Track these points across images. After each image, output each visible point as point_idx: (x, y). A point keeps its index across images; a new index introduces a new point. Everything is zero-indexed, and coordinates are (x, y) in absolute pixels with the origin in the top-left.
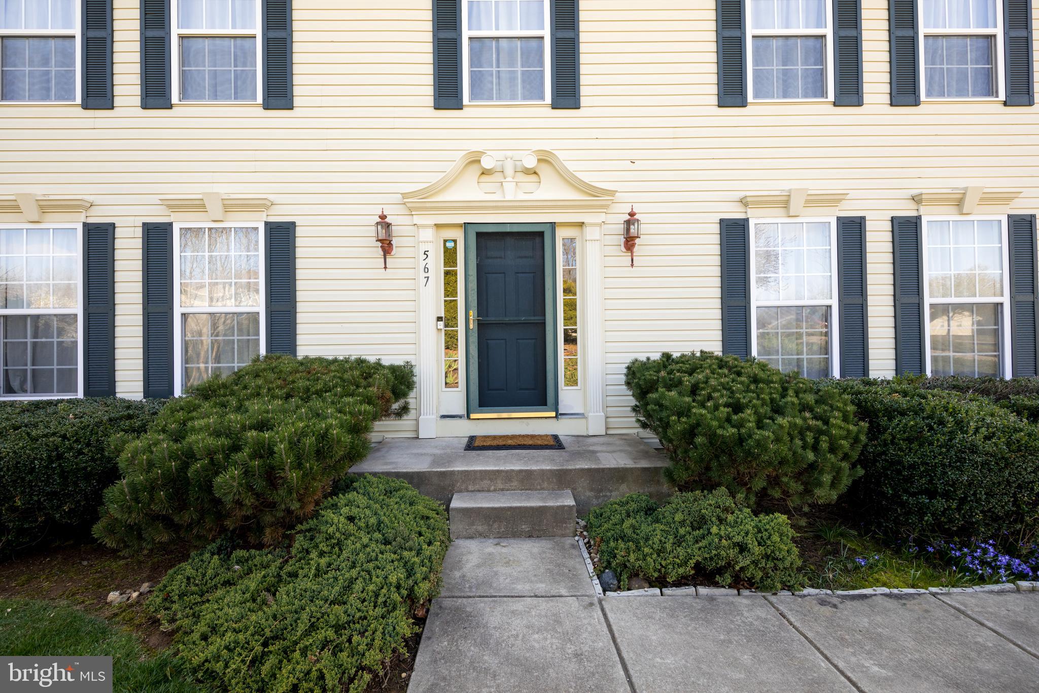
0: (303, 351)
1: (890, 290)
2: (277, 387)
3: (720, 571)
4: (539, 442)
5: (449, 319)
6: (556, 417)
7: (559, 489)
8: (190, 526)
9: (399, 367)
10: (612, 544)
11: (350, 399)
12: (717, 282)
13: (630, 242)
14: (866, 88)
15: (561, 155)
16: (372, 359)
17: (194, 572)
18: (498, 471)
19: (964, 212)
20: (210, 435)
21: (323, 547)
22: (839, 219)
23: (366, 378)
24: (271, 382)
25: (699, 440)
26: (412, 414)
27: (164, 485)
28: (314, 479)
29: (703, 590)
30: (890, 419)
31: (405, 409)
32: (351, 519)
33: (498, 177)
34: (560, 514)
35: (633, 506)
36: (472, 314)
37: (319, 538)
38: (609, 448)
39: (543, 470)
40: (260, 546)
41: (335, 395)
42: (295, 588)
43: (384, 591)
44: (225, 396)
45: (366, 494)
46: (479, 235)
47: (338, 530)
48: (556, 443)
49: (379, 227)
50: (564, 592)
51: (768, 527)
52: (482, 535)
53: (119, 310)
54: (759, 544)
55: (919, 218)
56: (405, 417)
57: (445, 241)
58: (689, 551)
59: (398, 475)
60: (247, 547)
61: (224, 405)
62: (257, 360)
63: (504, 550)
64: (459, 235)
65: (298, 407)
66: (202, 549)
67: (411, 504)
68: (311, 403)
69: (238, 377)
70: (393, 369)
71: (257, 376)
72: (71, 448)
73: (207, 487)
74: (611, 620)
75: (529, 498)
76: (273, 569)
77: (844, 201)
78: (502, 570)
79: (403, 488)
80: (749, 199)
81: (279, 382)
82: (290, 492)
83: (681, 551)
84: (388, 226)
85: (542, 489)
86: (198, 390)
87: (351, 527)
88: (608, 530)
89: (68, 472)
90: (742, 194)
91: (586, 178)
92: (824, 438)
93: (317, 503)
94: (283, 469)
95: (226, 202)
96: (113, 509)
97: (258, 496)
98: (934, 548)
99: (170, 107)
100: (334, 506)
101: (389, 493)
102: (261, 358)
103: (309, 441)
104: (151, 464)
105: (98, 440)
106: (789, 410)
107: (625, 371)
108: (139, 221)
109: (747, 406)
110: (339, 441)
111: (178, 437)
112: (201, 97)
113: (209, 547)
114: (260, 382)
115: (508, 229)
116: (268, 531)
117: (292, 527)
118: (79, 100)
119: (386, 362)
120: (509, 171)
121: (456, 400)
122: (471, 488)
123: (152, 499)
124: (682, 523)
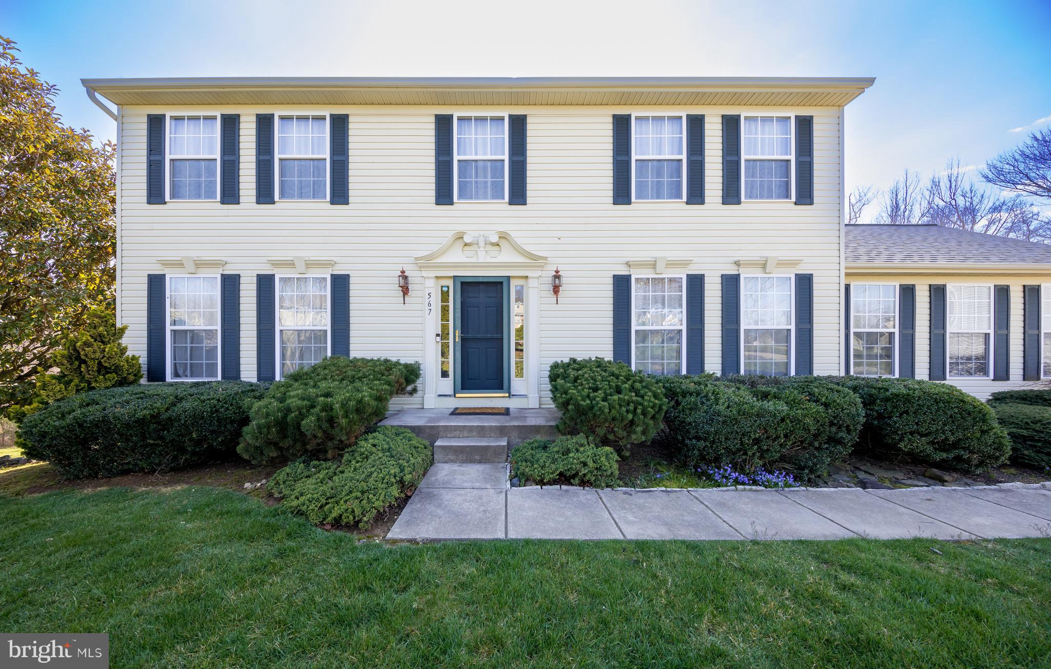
0: (354, 354)
1: (719, 320)
2: (337, 375)
3: (574, 476)
4: (496, 411)
5: (444, 335)
6: (509, 397)
7: (500, 437)
8: (288, 448)
9: (411, 365)
10: (520, 464)
11: (378, 382)
12: (611, 314)
13: (556, 289)
14: (707, 193)
15: (513, 234)
16: (394, 359)
17: (291, 471)
18: (464, 426)
19: (767, 272)
20: (299, 399)
21: (358, 458)
22: (688, 275)
23: (388, 371)
24: (333, 372)
25: (570, 407)
26: (419, 393)
27: (275, 425)
28: (355, 424)
29: (564, 487)
30: (684, 397)
31: (415, 390)
32: (374, 446)
33: (475, 247)
34: (497, 450)
35: (536, 444)
36: (458, 333)
37: (356, 454)
38: (536, 415)
39: (491, 426)
40: (326, 460)
41: (369, 380)
42: (343, 477)
43: (388, 477)
44: (306, 379)
45: (385, 434)
46: (463, 283)
47: (366, 450)
48: (506, 412)
49: (401, 278)
50: (489, 487)
51: (599, 453)
52: (452, 461)
53: (242, 327)
54: (594, 462)
55: (739, 275)
56: (415, 395)
57: (442, 287)
58: (558, 466)
59: (405, 427)
60: (319, 460)
61: (306, 384)
62: (326, 359)
63: (463, 469)
64: (450, 283)
65: (347, 386)
66: (294, 461)
67: (409, 441)
68: (355, 384)
69: (314, 369)
70: (406, 366)
71: (325, 368)
72: (223, 407)
73: (298, 426)
74: (508, 498)
75: (481, 441)
76: (332, 470)
77: (691, 265)
78: (458, 477)
79: (406, 432)
80: (631, 263)
81: (337, 372)
82: (341, 430)
83: (553, 466)
84: (406, 278)
85: (491, 437)
86: (291, 376)
87: (374, 449)
88: (519, 457)
89: (221, 419)
90: (627, 259)
91: (529, 248)
92: (640, 407)
93: (357, 438)
94: (338, 418)
95: (307, 262)
96: (248, 438)
97: (324, 432)
98: (701, 469)
99: (274, 203)
100: (366, 440)
101: (397, 435)
102: (328, 358)
103: (352, 403)
104: (268, 415)
105: (237, 403)
106: (624, 392)
107: (549, 369)
108: (255, 273)
109: (600, 389)
110: (369, 404)
111: (282, 400)
112: (292, 197)
113: (298, 460)
114: (327, 372)
115: (481, 280)
116: (330, 452)
117: (343, 450)
118: (219, 199)
119: (402, 361)
120: (482, 244)
121: (447, 385)
122: (448, 436)
123: (269, 432)
124: (558, 452)
